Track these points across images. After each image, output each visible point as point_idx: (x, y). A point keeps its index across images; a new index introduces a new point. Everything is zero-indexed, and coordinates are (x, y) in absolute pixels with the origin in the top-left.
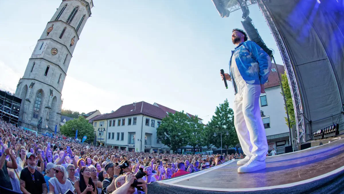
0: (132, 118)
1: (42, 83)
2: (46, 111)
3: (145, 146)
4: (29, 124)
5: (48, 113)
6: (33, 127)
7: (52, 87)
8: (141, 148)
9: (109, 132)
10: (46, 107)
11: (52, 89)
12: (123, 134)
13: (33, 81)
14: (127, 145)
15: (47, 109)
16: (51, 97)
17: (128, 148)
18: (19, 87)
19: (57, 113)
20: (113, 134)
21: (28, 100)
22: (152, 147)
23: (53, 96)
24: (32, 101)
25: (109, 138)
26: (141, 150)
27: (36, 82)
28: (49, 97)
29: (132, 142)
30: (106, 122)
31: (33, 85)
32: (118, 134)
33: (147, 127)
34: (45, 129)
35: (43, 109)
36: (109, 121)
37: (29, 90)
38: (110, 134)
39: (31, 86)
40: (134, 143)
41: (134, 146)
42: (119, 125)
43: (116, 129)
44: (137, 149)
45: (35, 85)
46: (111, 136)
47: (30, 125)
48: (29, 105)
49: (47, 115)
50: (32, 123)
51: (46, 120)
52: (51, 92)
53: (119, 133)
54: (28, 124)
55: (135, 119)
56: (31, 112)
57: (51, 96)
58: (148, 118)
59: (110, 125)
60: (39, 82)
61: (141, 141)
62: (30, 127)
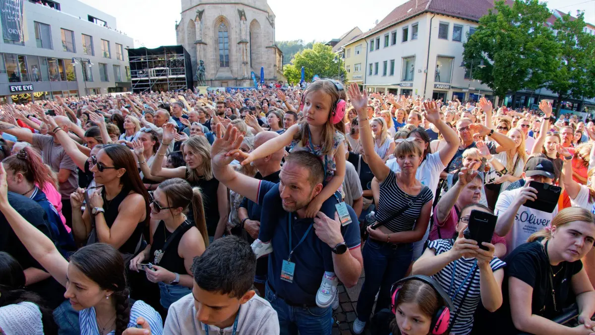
0: (409, 25)
1: (220, 5)
2: (240, 49)
3: (435, 86)
4: (214, 79)
5: (243, 52)
6: (223, 82)
7: (241, 6)
8: (425, 89)
9: (369, 62)
10: (239, 43)
11: (241, 8)
12: (393, 62)
13: (200, 9)
14: (399, 85)
15: (241, 45)
16: (244, 23)
17: (401, 90)
18: (180, 28)
19: (267, 48)
20: (377, 64)
21: (200, 43)
22: (452, 87)
23: (246, 20)
24: (209, 41)
25: (371, 74)
26: (425, 93)
27: (207, 6)
28: (240, 23)
29: (409, 77)
30: (364, 43)
31: (200, 14)
32: (385, 63)
33: (443, 41)
34: (242, 79)
35: (234, 48)
36: (369, 41)
37: (198, 25)
38: (371, 65)
39: (198, 18)
40: (412, 80)
41: (412, 85)
42: (386, 45)
43: (382, 55)
44: (416, 90)
45: (206, 14)
46: (373, 69)
47: (216, 80)
48: (204, 50)
49: (243, 55)
50: (218, 77)
51: (243, 65)
52: (242, 14)
53: (386, 61)
54: (211, 80)
55: (415, 27)
56: (213, 61)
57: (242, 22)
58: (445, 20)
59: (372, 50)
60: (211, 5)
61: (427, 74)
62: (217, 83)
